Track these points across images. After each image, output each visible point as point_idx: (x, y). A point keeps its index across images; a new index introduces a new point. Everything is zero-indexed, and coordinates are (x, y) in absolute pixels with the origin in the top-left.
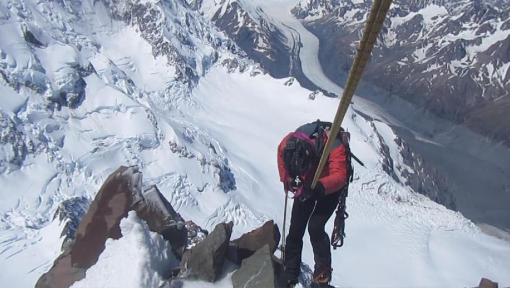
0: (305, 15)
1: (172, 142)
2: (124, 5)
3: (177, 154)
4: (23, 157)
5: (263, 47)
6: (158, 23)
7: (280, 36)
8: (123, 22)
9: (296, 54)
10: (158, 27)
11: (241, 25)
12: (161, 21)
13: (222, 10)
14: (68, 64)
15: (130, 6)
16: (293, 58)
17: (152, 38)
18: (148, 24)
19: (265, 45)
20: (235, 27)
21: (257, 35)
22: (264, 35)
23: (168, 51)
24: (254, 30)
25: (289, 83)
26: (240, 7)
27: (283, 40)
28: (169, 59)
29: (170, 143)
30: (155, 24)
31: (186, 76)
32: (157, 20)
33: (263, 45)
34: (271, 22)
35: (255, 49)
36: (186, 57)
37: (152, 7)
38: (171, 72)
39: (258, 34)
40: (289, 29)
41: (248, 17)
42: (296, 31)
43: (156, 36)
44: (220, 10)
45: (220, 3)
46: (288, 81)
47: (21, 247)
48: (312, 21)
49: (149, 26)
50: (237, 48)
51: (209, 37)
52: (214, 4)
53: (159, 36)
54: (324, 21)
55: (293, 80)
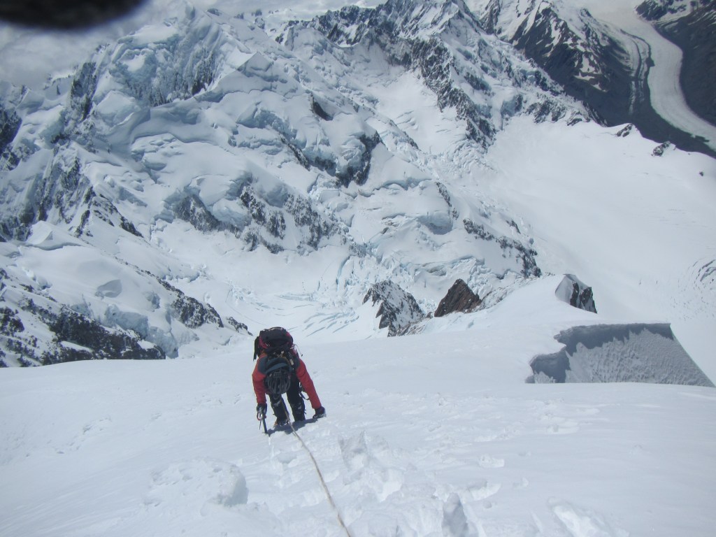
0: (660, 12)
1: (468, 220)
2: (403, 44)
3: (473, 235)
4: (319, 238)
5: (590, 71)
6: (444, 65)
7: (617, 52)
8: (401, 68)
9: (643, 77)
10: (445, 69)
11: (555, 42)
12: (448, 62)
13: (528, 22)
14: (355, 135)
15: (410, 46)
16: (637, 85)
17: (437, 85)
18: (432, 68)
19: (592, 69)
20: (547, 45)
21: (580, 56)
22: (591, 54)
23: (457, 101)
24: (576, 47)
25: (625, 132)
26: (556, 15)
27: (621, 58)
28: (460, 112)
29: (464, 221)
30: (441, 67)
31: (480, 132)
32: (443, 60)
33: (588, 70)
34: (604, 32)
35: (576, 77)
36: (479, 107)
37: (438, 45)
38: (462, 128)
39: (581, 54)
40: (633, 39)
41: (568, 30)
42: (644, 40)
43: (443, 82)
44: (525, 23)
45: (526, 13)
46: (623, 130)
47: (343, 324)
48: (671, 22)
49: (434, 70)
50: (549, 81)
51: (509, 70)
52: (517, 15)
53: (447, 81)
54: (693, 20)
55: (630, 128)
